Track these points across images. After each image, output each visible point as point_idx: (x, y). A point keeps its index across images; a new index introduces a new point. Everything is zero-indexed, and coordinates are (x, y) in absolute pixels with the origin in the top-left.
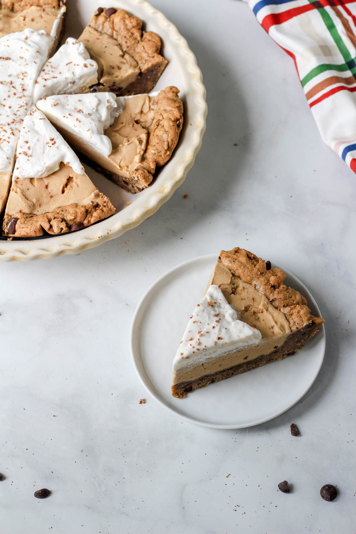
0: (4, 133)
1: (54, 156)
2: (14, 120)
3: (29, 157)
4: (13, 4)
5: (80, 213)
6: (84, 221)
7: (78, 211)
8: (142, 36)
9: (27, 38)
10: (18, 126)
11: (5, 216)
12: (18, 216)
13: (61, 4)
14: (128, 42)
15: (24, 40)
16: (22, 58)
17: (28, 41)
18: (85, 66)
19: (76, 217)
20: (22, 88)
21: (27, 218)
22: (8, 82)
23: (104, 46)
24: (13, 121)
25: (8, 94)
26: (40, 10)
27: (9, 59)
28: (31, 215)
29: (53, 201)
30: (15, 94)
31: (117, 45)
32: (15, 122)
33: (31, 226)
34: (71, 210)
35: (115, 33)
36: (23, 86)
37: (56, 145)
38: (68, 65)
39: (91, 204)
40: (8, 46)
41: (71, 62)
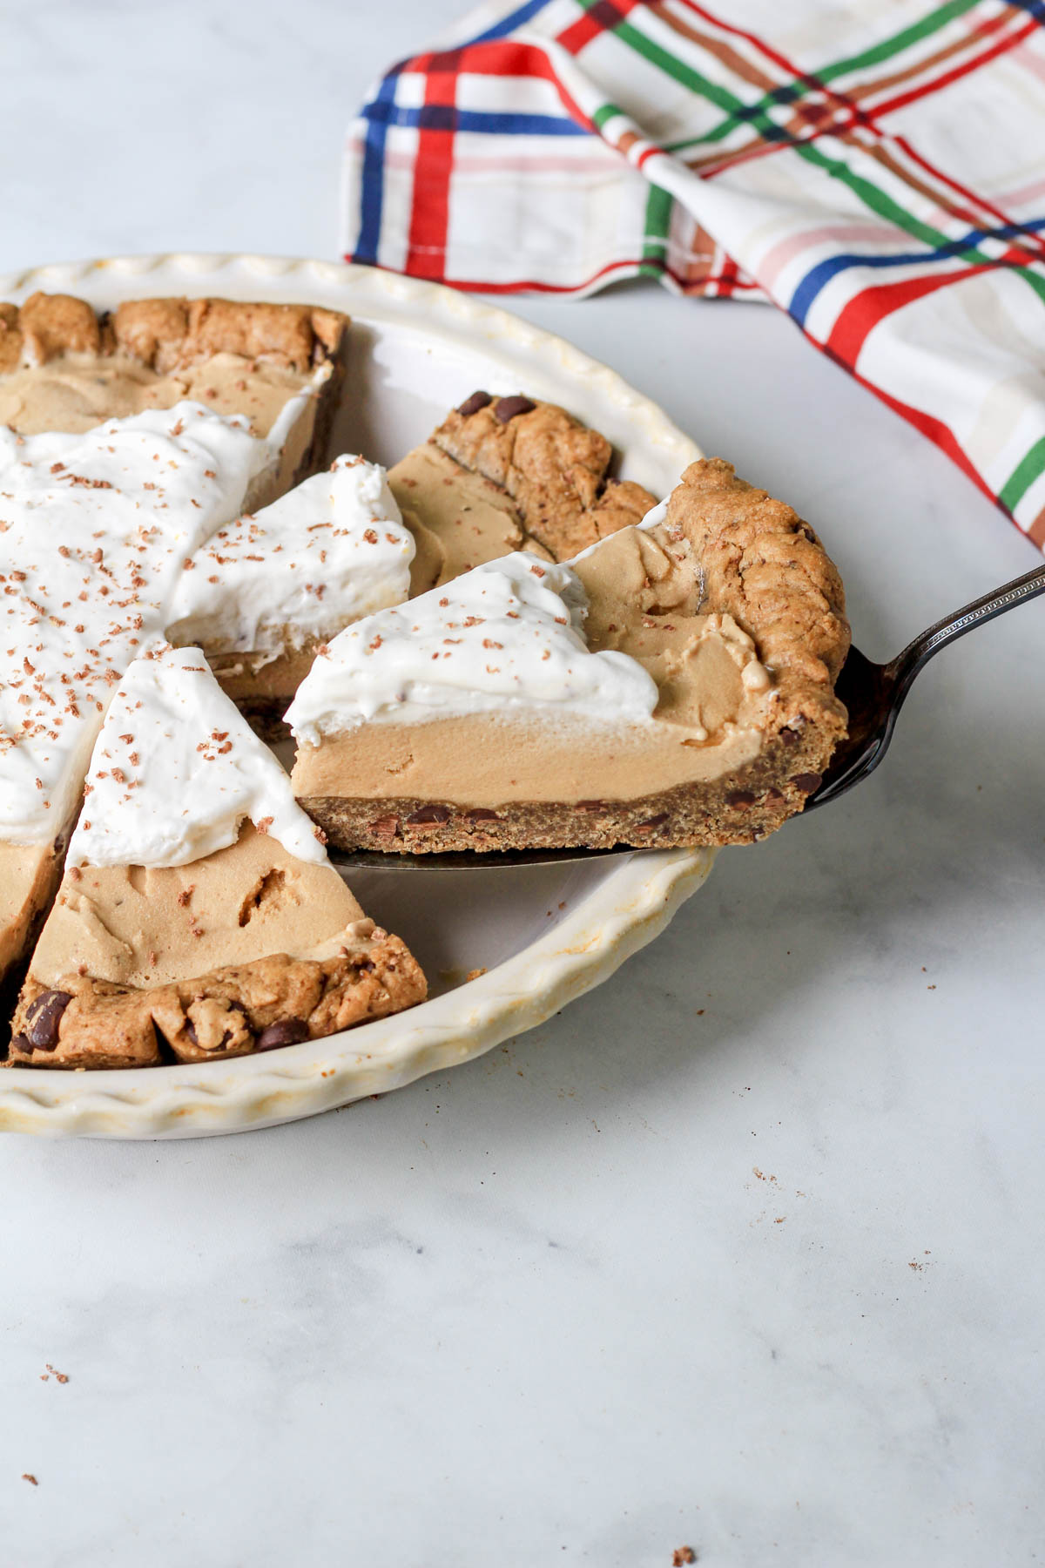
0: (45, 705)
1: (222, 789)
2: (87, 668)
3: (131, 786)
4: (155, 345)
5: (299, 985)
6: (310, 1015)
7: (292, 976)
8: (600, 491)
9: (178, 431)
10: (98, 689)
11: (24, 986)
12: (74, 986)
13: (319, 356)
14: (549, 506)
15: (169, 434)
16: (150, 487)
17: (183, 440)
18: (371, 538)
19: (283, 995)
20: (132, 575)
21: (105, 994)
22: (89, 552)
23: (464, 507)
24: (82, 671)
25: (84, 588)
26: (246, 367)
27: (105, 485)
28: (119, 988)
29: (204, 948)
30: (105, 592)
31: (509, 512)
32: (91, 675)
33: (118, 1021)
34: (269, 975)
35: (512, 475)
36: (137, 569)
37: (231, 756)
38: (314, 530)
39: (343, 956)
40: (112, 450)
41: (328, 525)
